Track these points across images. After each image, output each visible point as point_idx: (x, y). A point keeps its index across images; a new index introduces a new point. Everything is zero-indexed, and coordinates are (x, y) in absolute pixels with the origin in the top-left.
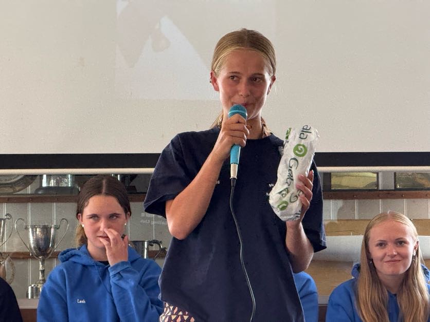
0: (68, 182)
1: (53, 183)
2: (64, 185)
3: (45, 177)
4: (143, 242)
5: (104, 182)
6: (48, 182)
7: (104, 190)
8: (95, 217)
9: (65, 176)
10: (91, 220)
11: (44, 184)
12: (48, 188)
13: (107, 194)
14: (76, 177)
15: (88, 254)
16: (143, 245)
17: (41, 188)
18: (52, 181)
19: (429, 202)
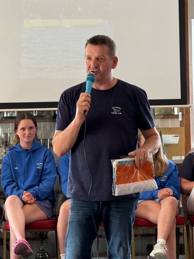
0: (15, 115)
1: (9, 115)
2: (14, 116)
3: (5, 112)
4: (47, 139)
5: (25, 114)
6: (7, 114)
7: (26, 117)
8: (23, 129)
9: (13, 112)
10: (22, 130)
11: (5, 116)
12: (7, 117)
13: (28, 119)
14: (19, 112)
15: (20, 147)
16: (48, 140)
17: (4, 117)
18: (8, 114)
19: (170, 120)
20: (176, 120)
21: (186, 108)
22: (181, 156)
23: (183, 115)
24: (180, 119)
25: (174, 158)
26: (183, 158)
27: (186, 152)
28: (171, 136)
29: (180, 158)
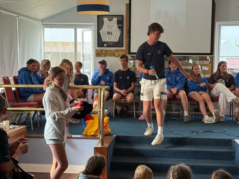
19: (205, 61)
20: (207, 61)
21: (212, 56)
22: (209, 75)
23: (211, 59)
24: (209, 61)
25: (206, 76)
26: (210, 76)
27: (211, 74)
28: (205, 67)
29: (208, 76)
